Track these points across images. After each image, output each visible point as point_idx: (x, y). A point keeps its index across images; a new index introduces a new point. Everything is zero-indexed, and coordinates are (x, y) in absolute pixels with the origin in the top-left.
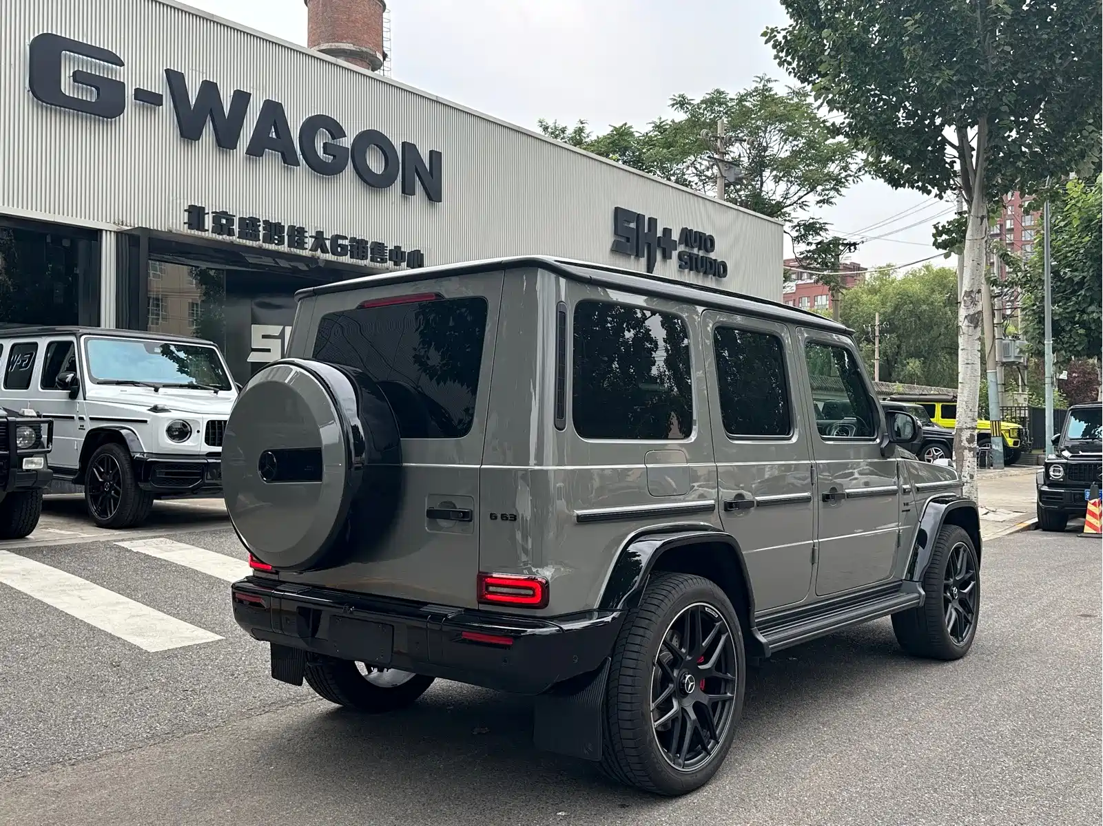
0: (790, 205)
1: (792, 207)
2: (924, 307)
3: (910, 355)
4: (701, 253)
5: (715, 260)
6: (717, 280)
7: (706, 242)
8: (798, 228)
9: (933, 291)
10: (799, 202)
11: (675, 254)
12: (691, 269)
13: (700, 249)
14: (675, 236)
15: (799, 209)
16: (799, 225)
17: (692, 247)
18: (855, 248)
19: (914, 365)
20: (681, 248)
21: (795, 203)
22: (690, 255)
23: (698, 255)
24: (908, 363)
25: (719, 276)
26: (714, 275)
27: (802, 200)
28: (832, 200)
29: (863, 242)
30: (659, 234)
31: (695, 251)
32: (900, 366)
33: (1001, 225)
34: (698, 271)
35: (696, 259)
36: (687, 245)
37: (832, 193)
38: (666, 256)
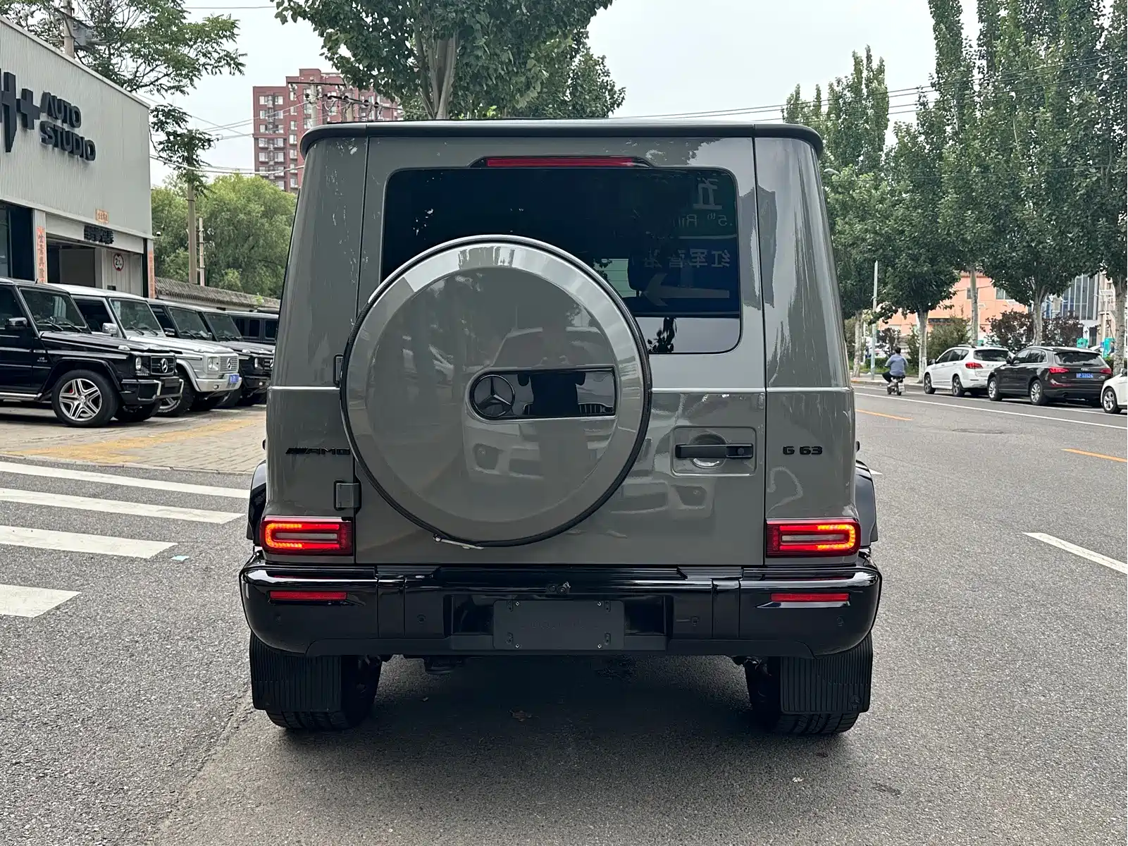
0: (146, 85)
1: (148, 88)
2: (242, 216)
3: (228, 267)
4: (66, 127)
5: (82, 138)
6: (83, 161)
7: (73, 116)
8: (156, 113)
9: (249, 200)
10: (156, 83)
11: (37, 123)
12: (56, 145)
13: (64, 121)
14: (37, 102)
15: (155, 92)
16: (156, 110)
17: (56, 118)
18: (210, 146)
19: (233, 276)
20: (44, 117)
21: (152, 83)
22: (55, 129)
23: (63, 129)
24: (226, 274)
25: (87, 158)
26: (82, 156)
27: (159, 82)
28: (185, 89)
29: (218, 140)
30: (18, 97)
31: (59, 123)
32: (217, 276)
33: (285, 140)
34: (63, 149)
35: (62, 133)
36: (50, 114)
37: (186, 81)
38: (27, 125)
